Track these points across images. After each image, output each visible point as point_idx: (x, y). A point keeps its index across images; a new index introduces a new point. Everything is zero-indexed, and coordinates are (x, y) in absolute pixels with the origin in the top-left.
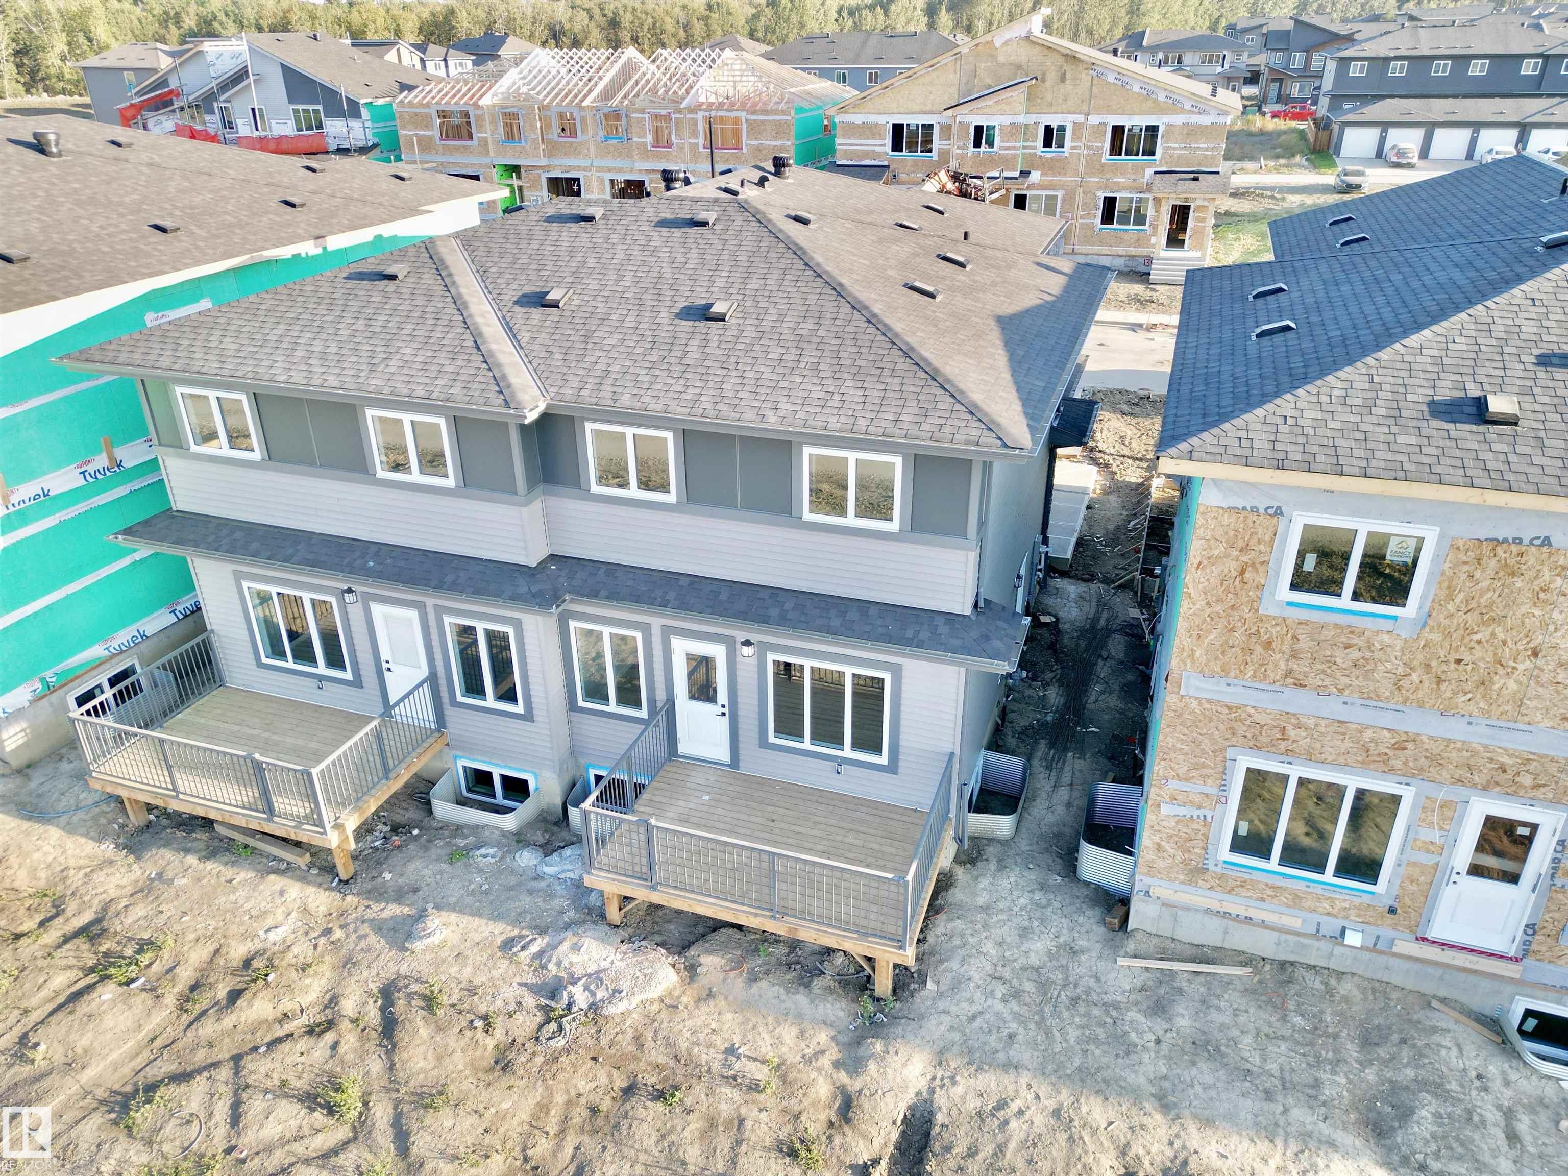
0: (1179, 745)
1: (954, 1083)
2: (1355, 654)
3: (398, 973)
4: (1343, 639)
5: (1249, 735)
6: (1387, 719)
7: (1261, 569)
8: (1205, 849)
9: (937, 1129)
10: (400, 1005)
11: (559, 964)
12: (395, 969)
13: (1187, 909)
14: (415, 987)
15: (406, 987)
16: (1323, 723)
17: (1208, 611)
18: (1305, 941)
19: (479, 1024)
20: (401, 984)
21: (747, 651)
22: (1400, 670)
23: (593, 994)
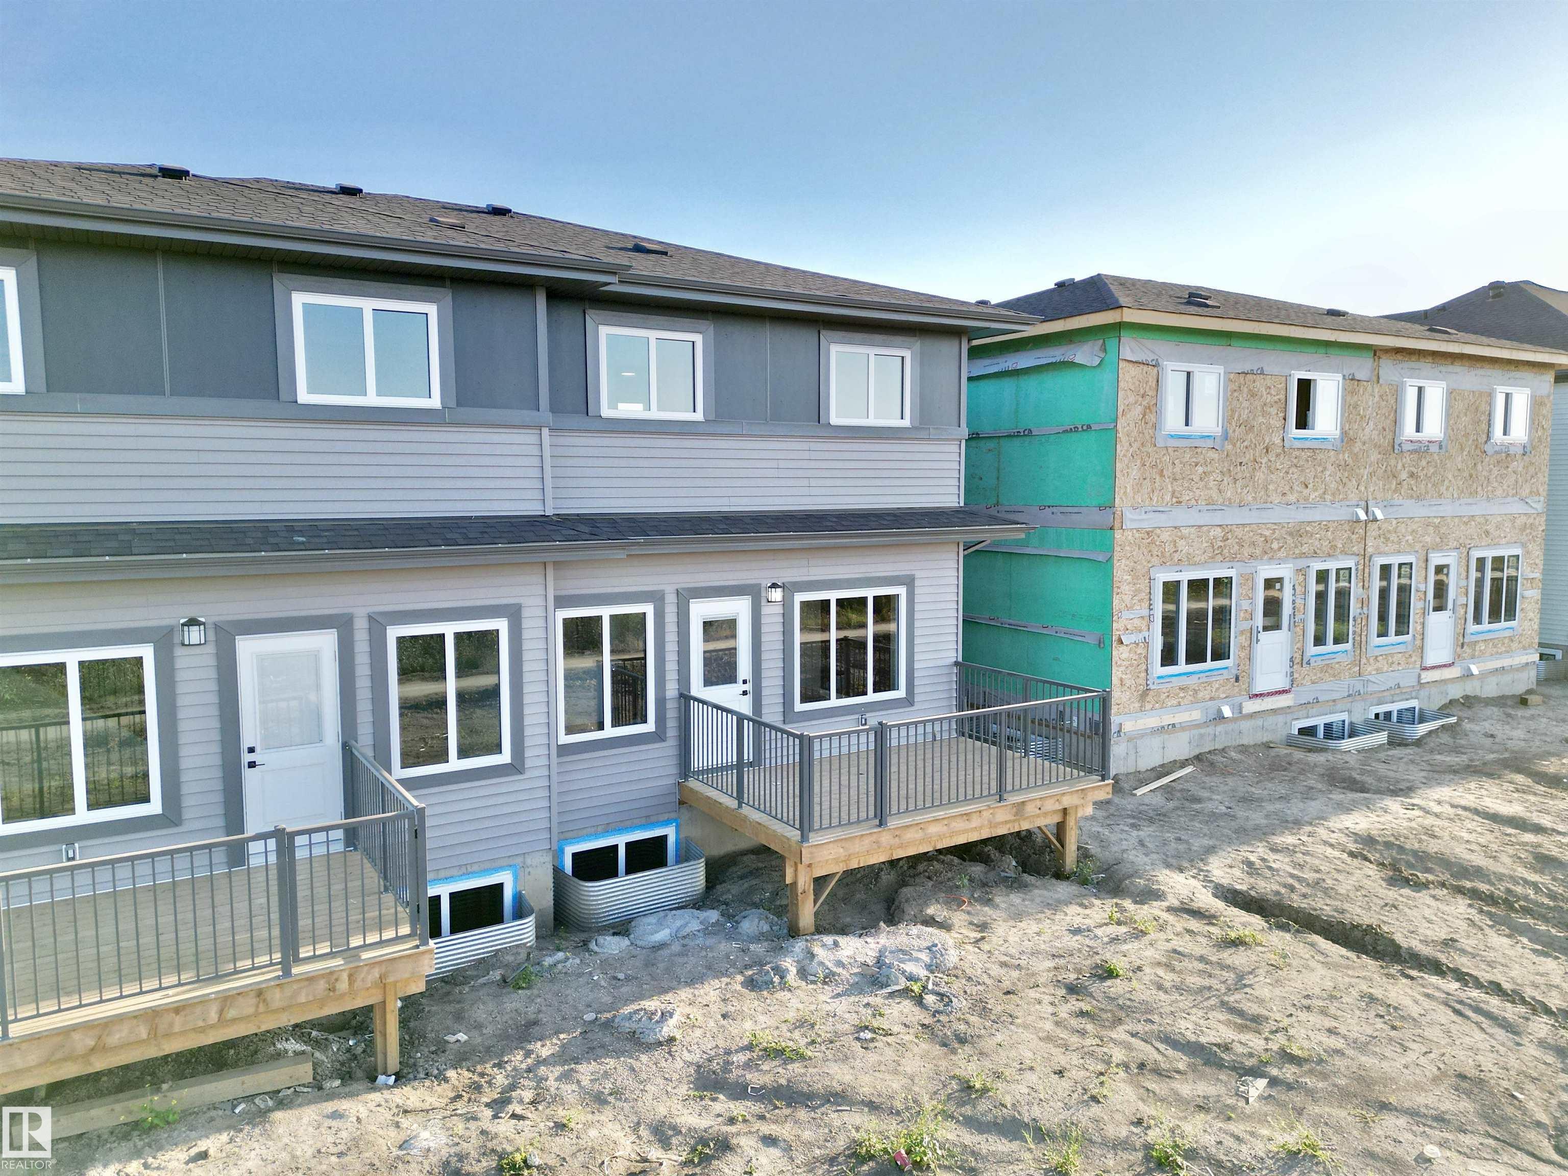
0: (1125, 577)
1: (1208, 871)
2: (1200, 469)
3: (689, 1064)
4: (1194, 460)
5: (1159, 554)
6: (1218, 518)
7: (1154, 410)
8: (1147, 670)
9: (1253, 893)
10: (755, 1079)
11: (840, 964)
12: (679, 1064)
13: (1142, 736)
14: (740, 1058)
15: (728, 1063)
16: (1193, 530)
17: (1131, 450)
18: (1202, 731)
19: (868, 1035)
20: (714, 1066)
21: (777, 595)
22: (1219, 479)
23: (917, 960)
